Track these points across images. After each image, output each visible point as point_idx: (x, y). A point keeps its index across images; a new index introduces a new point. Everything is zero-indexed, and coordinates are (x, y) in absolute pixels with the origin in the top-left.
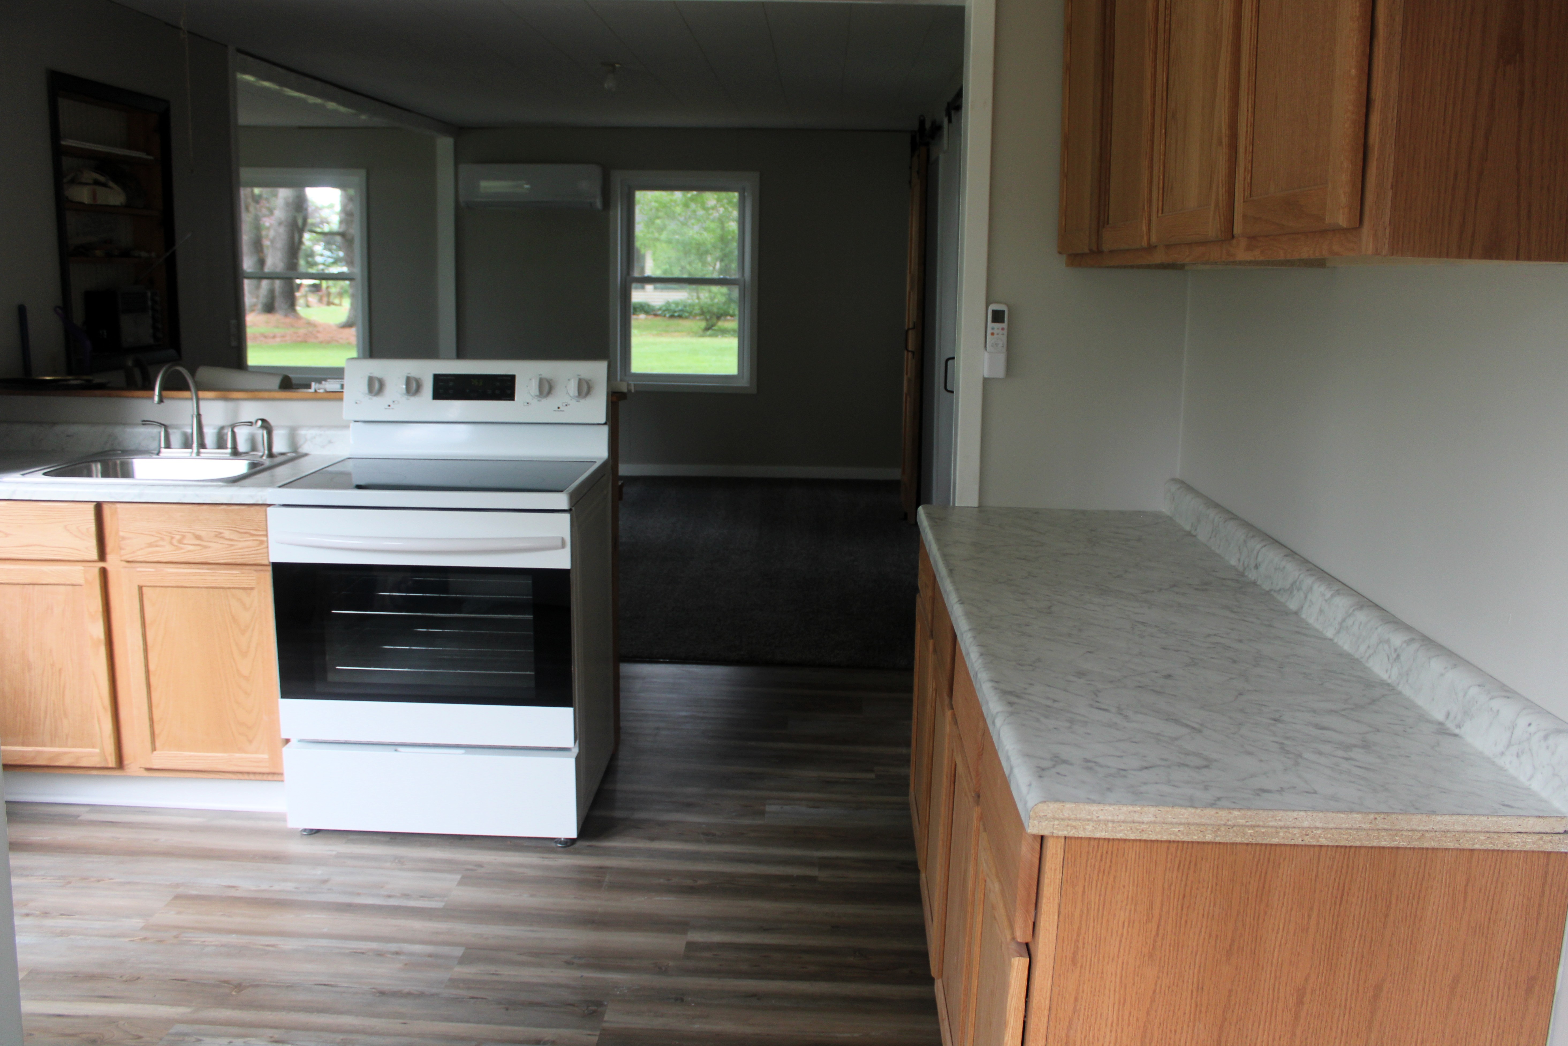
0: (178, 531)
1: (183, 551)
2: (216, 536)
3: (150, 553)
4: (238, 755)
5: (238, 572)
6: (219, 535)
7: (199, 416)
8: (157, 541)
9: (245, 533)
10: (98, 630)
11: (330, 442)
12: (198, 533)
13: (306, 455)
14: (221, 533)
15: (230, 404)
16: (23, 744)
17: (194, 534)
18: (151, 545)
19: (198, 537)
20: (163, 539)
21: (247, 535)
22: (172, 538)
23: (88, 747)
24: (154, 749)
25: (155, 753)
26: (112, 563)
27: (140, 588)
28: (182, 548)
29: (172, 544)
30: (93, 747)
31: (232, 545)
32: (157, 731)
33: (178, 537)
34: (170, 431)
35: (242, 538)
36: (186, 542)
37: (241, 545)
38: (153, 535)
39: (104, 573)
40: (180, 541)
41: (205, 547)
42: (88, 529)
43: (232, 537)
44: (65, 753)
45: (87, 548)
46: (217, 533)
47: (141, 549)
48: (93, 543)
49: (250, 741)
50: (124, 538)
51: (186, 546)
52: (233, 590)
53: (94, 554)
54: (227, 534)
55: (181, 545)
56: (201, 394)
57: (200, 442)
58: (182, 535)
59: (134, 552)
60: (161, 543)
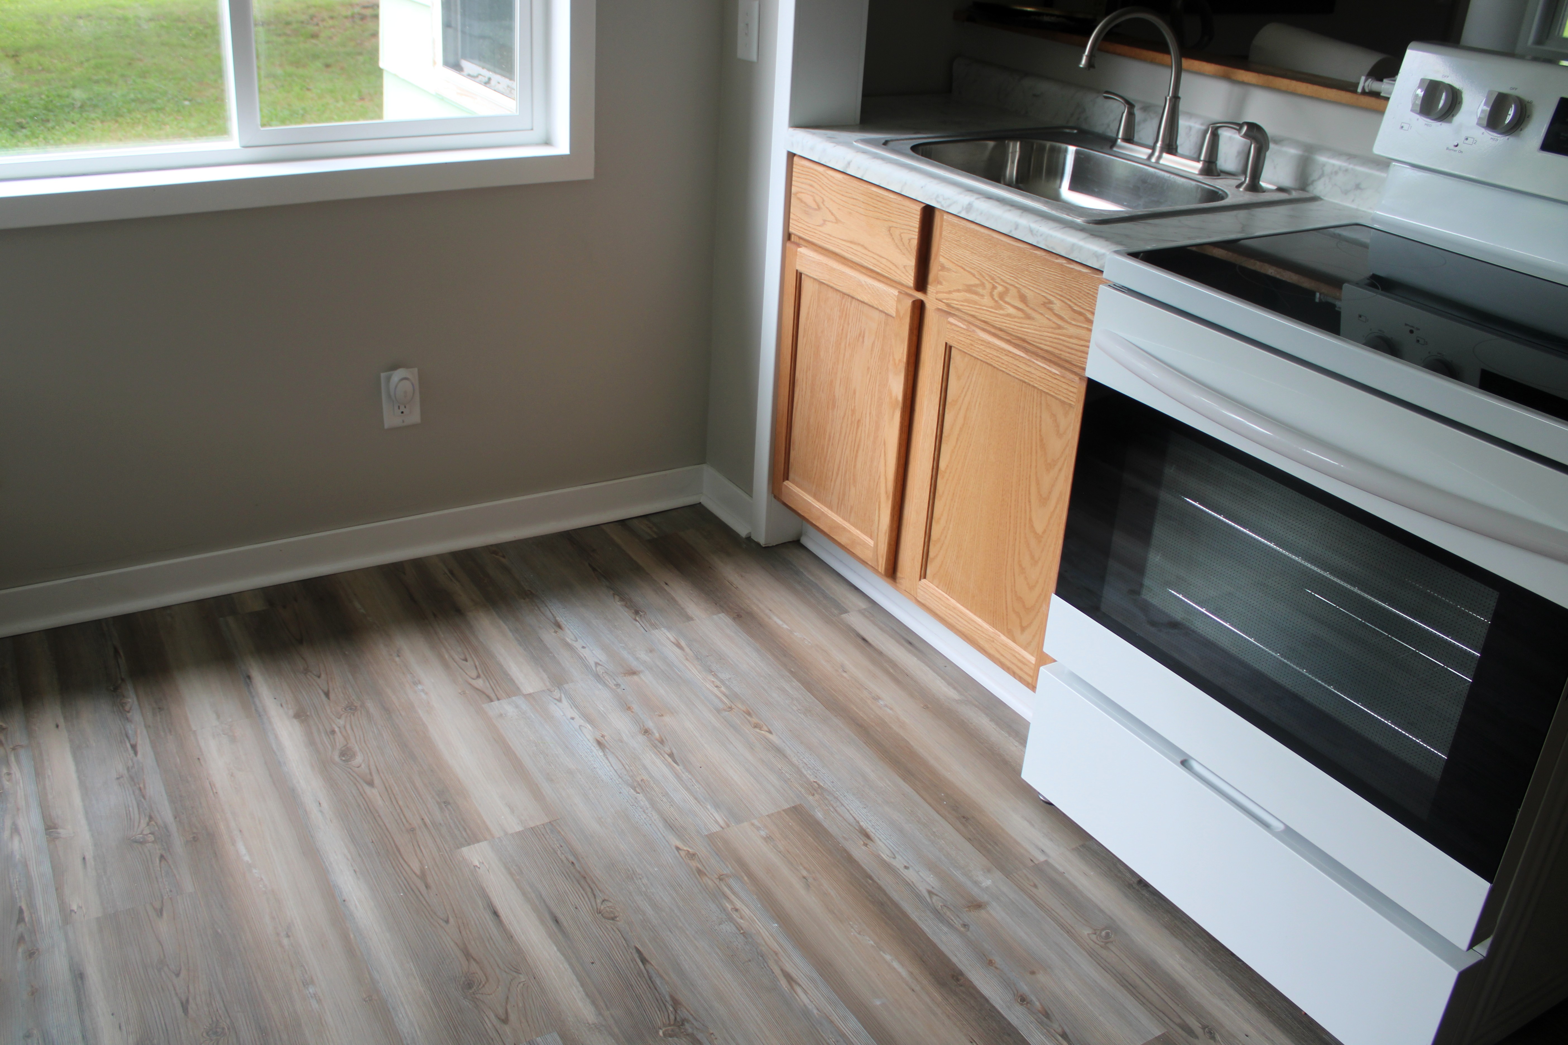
0: (1004, 281)
1: (1001, 312)
2: (1044, 304)
3: (966, 301)
4: (1003, 637)
5: (1057, 372)
6: (1047, 304)
7: (1176, 98)
8: (976, 286)
9: (1080, 314)
10: (897, 386)
11: (1358, 187)
12: (1024, 290)
13: (1314, 199)
14: (1051, 302)
15: (1237, 90)
16: (815, 496)
17: (1019, 291)
18: (969, 289)
19: (1023, 298)
20: (983, 285)
21: (1081, 318)
22: (994, 288)
23: (866, 533)
24: (923, 575)
25: (923, 580)
26: (932, 299)
27: (948, 349)
28: (1002, 308)
29: (992, 295)
30: (871, 537)
31: (1060, 327)
32: (931, 555)
33: (1000, 289)
34: (1138, 114)
35: (1074, 319)
36: (1007, 299)
37: (1072, 330)
38: (974, 276)
39: (919, 309)
40: (1002, 296)
41: (1029, 317)
42: (910, 240)
43: (1062, 314)
44: (844, 529)
45: (904, 267)
46: (1046, 301)
47: (958, 291)
48: (909, 262)
49: (1023, 629)
50: (943, 268)
51: (1007, 306)
52: (1049, 397)
53: (909, 279)
54: (1057, 305)
55: (1001, 302)
56: (1186, 63)
57: (1167, 142)
58: (1005, 287)
59: (950, 292)
60: (980, 290)
